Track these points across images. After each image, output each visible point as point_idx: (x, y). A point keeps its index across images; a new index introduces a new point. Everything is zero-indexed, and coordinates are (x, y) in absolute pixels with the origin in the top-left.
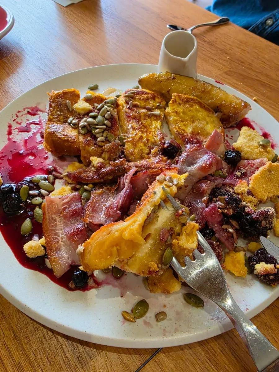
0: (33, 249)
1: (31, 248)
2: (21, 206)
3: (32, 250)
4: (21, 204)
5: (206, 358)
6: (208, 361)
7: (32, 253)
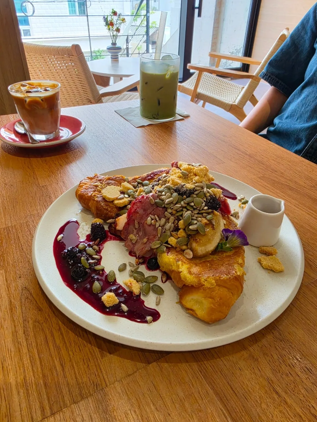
0: (111, 298)
1: (109, 297)
4: (86, 270)
7: (111, 301)
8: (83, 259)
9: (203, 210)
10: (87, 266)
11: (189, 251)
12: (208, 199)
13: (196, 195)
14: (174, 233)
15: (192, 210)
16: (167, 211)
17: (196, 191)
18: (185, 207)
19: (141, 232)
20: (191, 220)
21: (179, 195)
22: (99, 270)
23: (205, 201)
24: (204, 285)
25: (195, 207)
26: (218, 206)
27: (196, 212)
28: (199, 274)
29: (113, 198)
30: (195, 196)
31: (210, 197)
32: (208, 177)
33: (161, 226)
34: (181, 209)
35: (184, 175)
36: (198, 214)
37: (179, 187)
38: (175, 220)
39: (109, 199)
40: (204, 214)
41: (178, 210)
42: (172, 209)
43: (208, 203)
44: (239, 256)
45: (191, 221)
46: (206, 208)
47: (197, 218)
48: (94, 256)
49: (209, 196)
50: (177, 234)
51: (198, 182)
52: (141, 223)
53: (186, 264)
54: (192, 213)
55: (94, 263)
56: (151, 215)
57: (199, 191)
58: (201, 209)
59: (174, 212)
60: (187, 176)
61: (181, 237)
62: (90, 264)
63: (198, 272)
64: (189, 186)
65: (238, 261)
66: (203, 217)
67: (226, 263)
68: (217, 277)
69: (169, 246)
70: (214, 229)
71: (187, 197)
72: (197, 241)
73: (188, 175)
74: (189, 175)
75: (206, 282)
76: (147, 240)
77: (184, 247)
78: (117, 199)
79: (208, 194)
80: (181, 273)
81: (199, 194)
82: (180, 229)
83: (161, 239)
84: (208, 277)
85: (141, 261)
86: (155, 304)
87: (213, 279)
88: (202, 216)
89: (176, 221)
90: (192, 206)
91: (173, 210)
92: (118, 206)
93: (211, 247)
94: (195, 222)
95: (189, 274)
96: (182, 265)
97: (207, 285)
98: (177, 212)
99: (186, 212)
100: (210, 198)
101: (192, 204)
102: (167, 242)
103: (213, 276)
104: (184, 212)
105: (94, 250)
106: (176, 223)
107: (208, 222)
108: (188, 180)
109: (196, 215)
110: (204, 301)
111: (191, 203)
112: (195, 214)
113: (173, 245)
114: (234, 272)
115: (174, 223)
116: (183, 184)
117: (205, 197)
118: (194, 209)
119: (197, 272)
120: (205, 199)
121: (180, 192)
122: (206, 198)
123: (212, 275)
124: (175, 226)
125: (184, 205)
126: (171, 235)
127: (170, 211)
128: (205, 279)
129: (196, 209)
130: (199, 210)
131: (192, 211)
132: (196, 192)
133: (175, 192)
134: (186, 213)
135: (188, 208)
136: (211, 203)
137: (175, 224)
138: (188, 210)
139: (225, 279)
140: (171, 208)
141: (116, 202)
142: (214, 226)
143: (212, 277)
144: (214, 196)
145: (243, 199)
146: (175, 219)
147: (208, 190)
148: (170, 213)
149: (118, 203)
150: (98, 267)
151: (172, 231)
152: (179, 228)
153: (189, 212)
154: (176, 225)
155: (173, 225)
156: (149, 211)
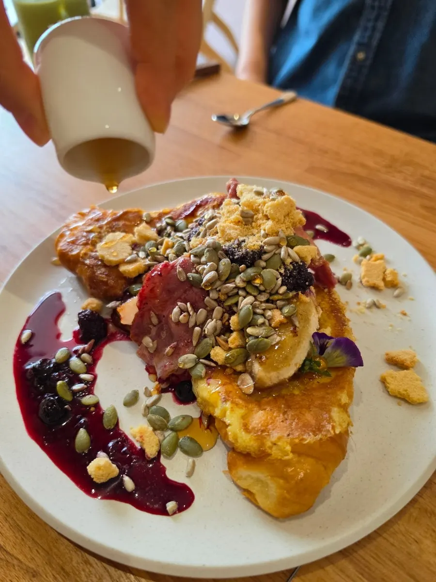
0: (103, 470)
1: (99, 468)
2: (66, 408)
3: (101, 472)
4: (66, 407)
5: (357, 573)
6: (360, 576)
7: (102, 475)
8: (60, 385)
9: (277, 293)
10: (68, 397)
11: (247, 378)
12: (289, 270)
13: (266, 261)
14: (220, 340)
15: (255, 294)
16: (208, 295)
17: (265, 253)
18: (244, 289)
19: (165, 332)
20: (252, 316)
21: (232, 263)
22: (89, 406)
23: (281, 274)
24: (270, 455)
25: (262, 288)
26: (307, 283)
27: (263, 298)
28: (263, 431)
29: (117, 261)
30: (263, 264)
31: (294, 266)
32: (292, 219)
33: (198, 324)
34: (236, 291)
35: (245, 218)
36: (267, 301)
37: (233, 246)
38: (224, 313)
39: (110, 261)
40: (279, 303)
41: (230, 295)
42: (220, 291)
43: (289, 277)
44: (342, 388)
45: (252, 319)
46: (283, 289)
47: (264, 310)
48: (83, 376)
49: (291, 263)
50: (227, 342)
51: (270, 234)
52: (164, 316)
53: (239, 408)
54: (256, 300)
55: (82, 390)
56: (179, 303)
57: (272, 253)
58: (274, 292)
59: (223, 297)
60: (250, 219)
61: (235, 348)
62: (74, 393)
63: (262, 426)
64: (253, 242)
65: (340, 400)
66: (277, 308)
67: (318, 402)
68: (296, 438)
69: (213, 364)
70: (297, 335)
71: (248, 267)
72: (262, 362)
73: (252, 217)
74: (255, 217)
75: (274, 448)
76: (172, 351)
77: (239, 368)
78: (124, 262)
79: (289, 261)
80: (229, 428)
81: (271, 260)
82: (232, 332)
83: (198, 350)
84: (279, 439)
85: (164, 386)
86: (184, 474)
87: (287, 443)
88: (275, 306)
89: (226, 315)
90: (257, 287)
91: (220, 293)
92: (127, 275)
93: (289, 371)
94: (261, 320)
95: (244, 429)
96: (232, 410)
97: (275, 453)
98: (229, 297)
99: (245, 297)
100: (292, 267)
101: (258, 282)
102: (208, 357)
103: (288, 435)
104: (241, 298)
105: (84, 361)
106: (227, 318)
107: (285, 321)
108: (253, 228)
109: (264, 305)
110: (269, 482)
111: (255, 279)
112: (261, 302)
113: (220, 363)
114: (329, 427)
115: (221, 319)
116: (241, 239)
117: (283, 267)
118: (260, 292)
119: (260, 425)
120: (282, 271)
121: (235, 257)
122: (285, 269)
123: (288, 433)
124: (223, 325)
125: (241, 285)
126: (217, 344)
127: (213, 295)
128: (272, 442)
129: (264, 291)
130: (271, 294)
131: (255, 297)
132: (265, 257)
133: (225, 255)
134: (245, 300)
135: (249, 289)
136: (294, 277)
137: (224, 321)
138: (248, 294)
139: (312, 442)
140: (218, 289)
141: (123, 268)
142: (297, 329)
143: (286, 439)
144: (301, 264)
145: (362, 245)
146: (224, 310)
147: (290, 250)
148: (215, 300)
149: (125, 272)
150: (87, 400)
151: (219, 335)
152: (232, 329)
153: (250, 299)
154: (227, 323)
155: (219, 322)
156: (176, 294)
